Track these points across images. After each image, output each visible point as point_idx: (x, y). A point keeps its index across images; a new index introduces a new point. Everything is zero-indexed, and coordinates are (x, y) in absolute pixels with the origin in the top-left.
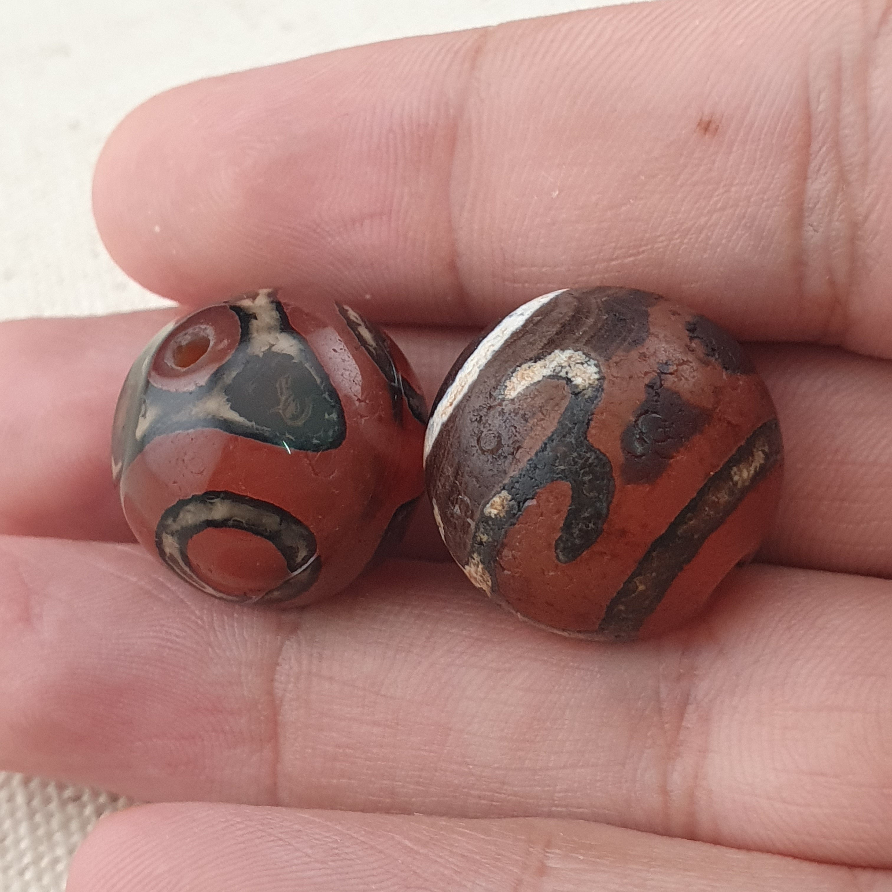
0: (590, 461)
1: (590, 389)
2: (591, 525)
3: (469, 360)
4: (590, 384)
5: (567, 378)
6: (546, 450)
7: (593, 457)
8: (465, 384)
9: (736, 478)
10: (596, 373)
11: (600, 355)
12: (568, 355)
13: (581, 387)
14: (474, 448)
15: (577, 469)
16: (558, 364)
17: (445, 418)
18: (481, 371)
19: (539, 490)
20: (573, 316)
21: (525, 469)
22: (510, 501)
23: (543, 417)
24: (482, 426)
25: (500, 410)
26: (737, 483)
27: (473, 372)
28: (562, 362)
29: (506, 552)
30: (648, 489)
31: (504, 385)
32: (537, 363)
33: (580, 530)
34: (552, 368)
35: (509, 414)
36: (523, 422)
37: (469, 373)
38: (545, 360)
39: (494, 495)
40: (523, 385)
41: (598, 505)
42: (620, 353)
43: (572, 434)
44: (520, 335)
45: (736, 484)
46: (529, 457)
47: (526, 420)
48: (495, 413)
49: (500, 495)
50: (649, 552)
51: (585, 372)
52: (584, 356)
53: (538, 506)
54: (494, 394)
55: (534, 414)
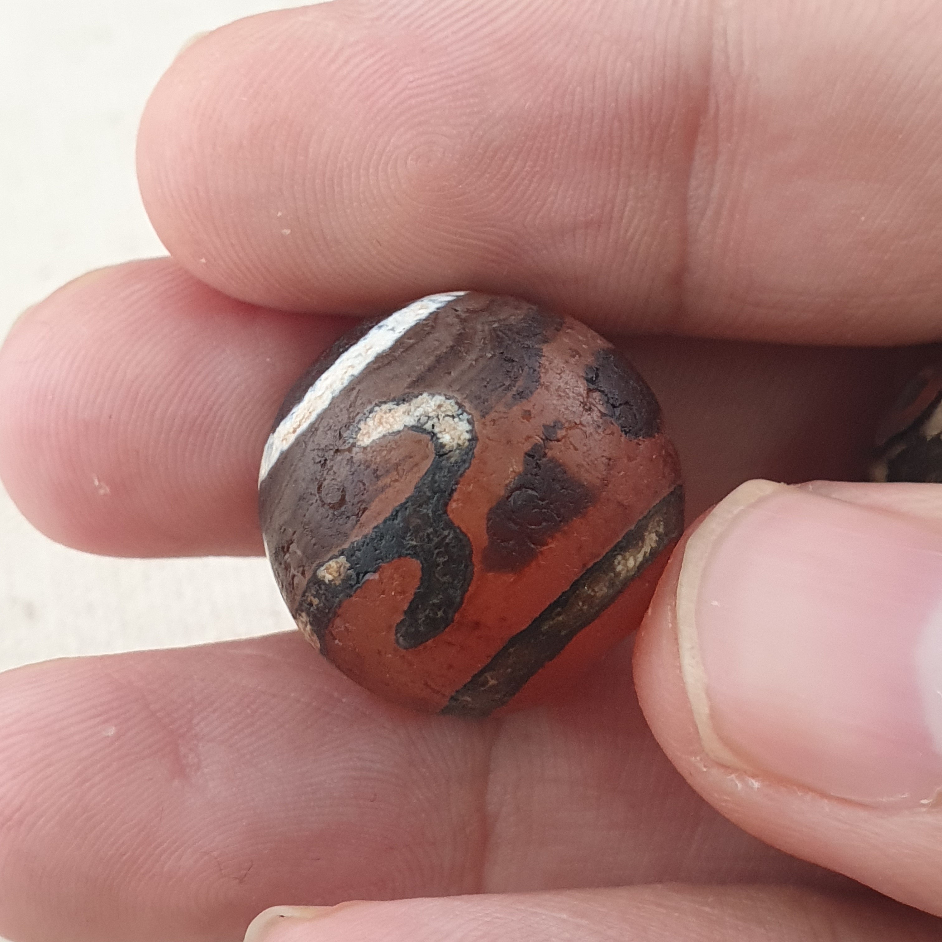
0: (447, 541)
1: (458, 451)
2: (440, 614)
3: (324, 376)
4: (459, 445)
5: (433, 432)
6: (396, 519)
7: (451, 536)
8: (314, 410)
9: (619, 568)
10: (467, 432)
11: (476, 408)
12: (438, 403)
13: (447, 448)
14: (314, 497)
15: (430, 547)
16: (425, 412)
17: (285, 446)
18: (333, 398)
19: (383, 564)
20: (452, 347)
21: (369, 536)
22: (349, 569)
23: (397, 477)
24: (325, 472)
25: (348, 457)
26: (620, 573)
27: (325, 397)
28: (430, 410)
29: (338, 621)
30: (512, 579)
31: (357, 427)
32: (400, 406)
33: (427, 616)
34: (417, 416)
35: (359, 466)
36: (374, 479)
37: (321, 396)
38: (410, 405)
39: (331, 559)
40: (379, 433)
41: (451, 591)
42: (501, 408)
43: (430, 505)
44: (386, 362)
45: (618, 575)
46: (375, 524)
47: (378, 477)
48: (342, 459)
49: (337, 560)
50: (506, 648)
51: (455, 429)
52: (457, 407)
53: (381, 581)
54: (345, 435)
55: (388, 471)
